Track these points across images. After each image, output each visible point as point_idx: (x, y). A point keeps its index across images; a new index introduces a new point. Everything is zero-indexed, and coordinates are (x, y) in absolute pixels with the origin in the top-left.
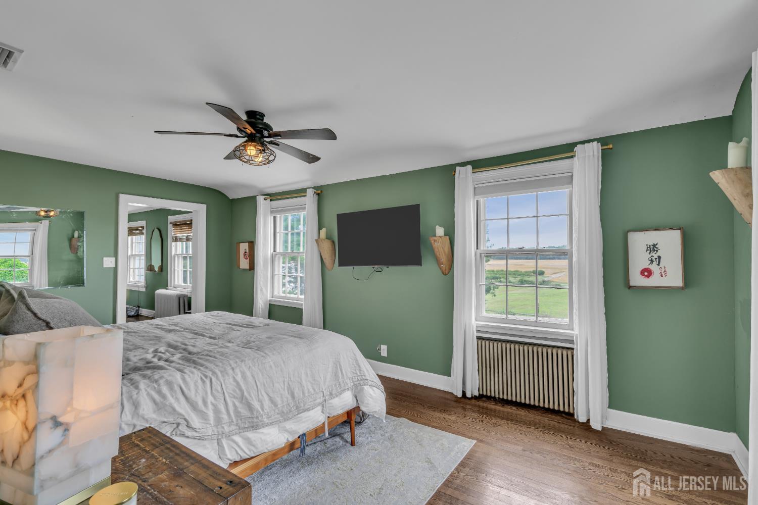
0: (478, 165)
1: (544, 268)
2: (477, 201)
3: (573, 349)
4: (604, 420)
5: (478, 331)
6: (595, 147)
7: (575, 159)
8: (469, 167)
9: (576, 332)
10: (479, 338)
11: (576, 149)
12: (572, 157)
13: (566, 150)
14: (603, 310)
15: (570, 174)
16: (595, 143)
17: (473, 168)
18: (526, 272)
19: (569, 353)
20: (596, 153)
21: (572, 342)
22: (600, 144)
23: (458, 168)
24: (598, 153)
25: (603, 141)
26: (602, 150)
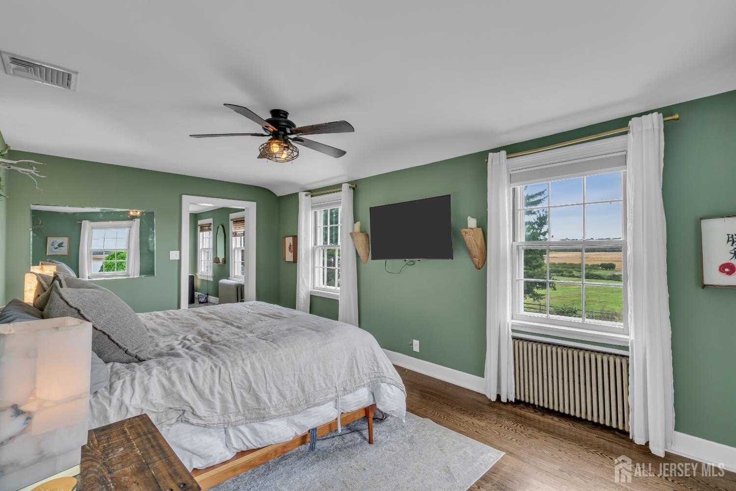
0: (513, 150)
1: (614, 261)
2: (514, 189)
3: (628, 357)
4: (669, 444)
5: (513, 331)
6: (656, 119)
7: (630, 135)
8: (503, 153)
9: (631, 337)
10: (514, 338)
11: (630, 123)
12: (626, 133)
13: (620, 125)
14: (666, 313)
15: (624, 153)
16: (655, 114)
17: (508, 154)
18: (593, 266)
19: (624, 361)
20: (656, 126)
21: (626, 348)
22: (661, 114)
23: (490, 154)
24: (659, 126)
25: (666, 111)
26: (664, 121)
